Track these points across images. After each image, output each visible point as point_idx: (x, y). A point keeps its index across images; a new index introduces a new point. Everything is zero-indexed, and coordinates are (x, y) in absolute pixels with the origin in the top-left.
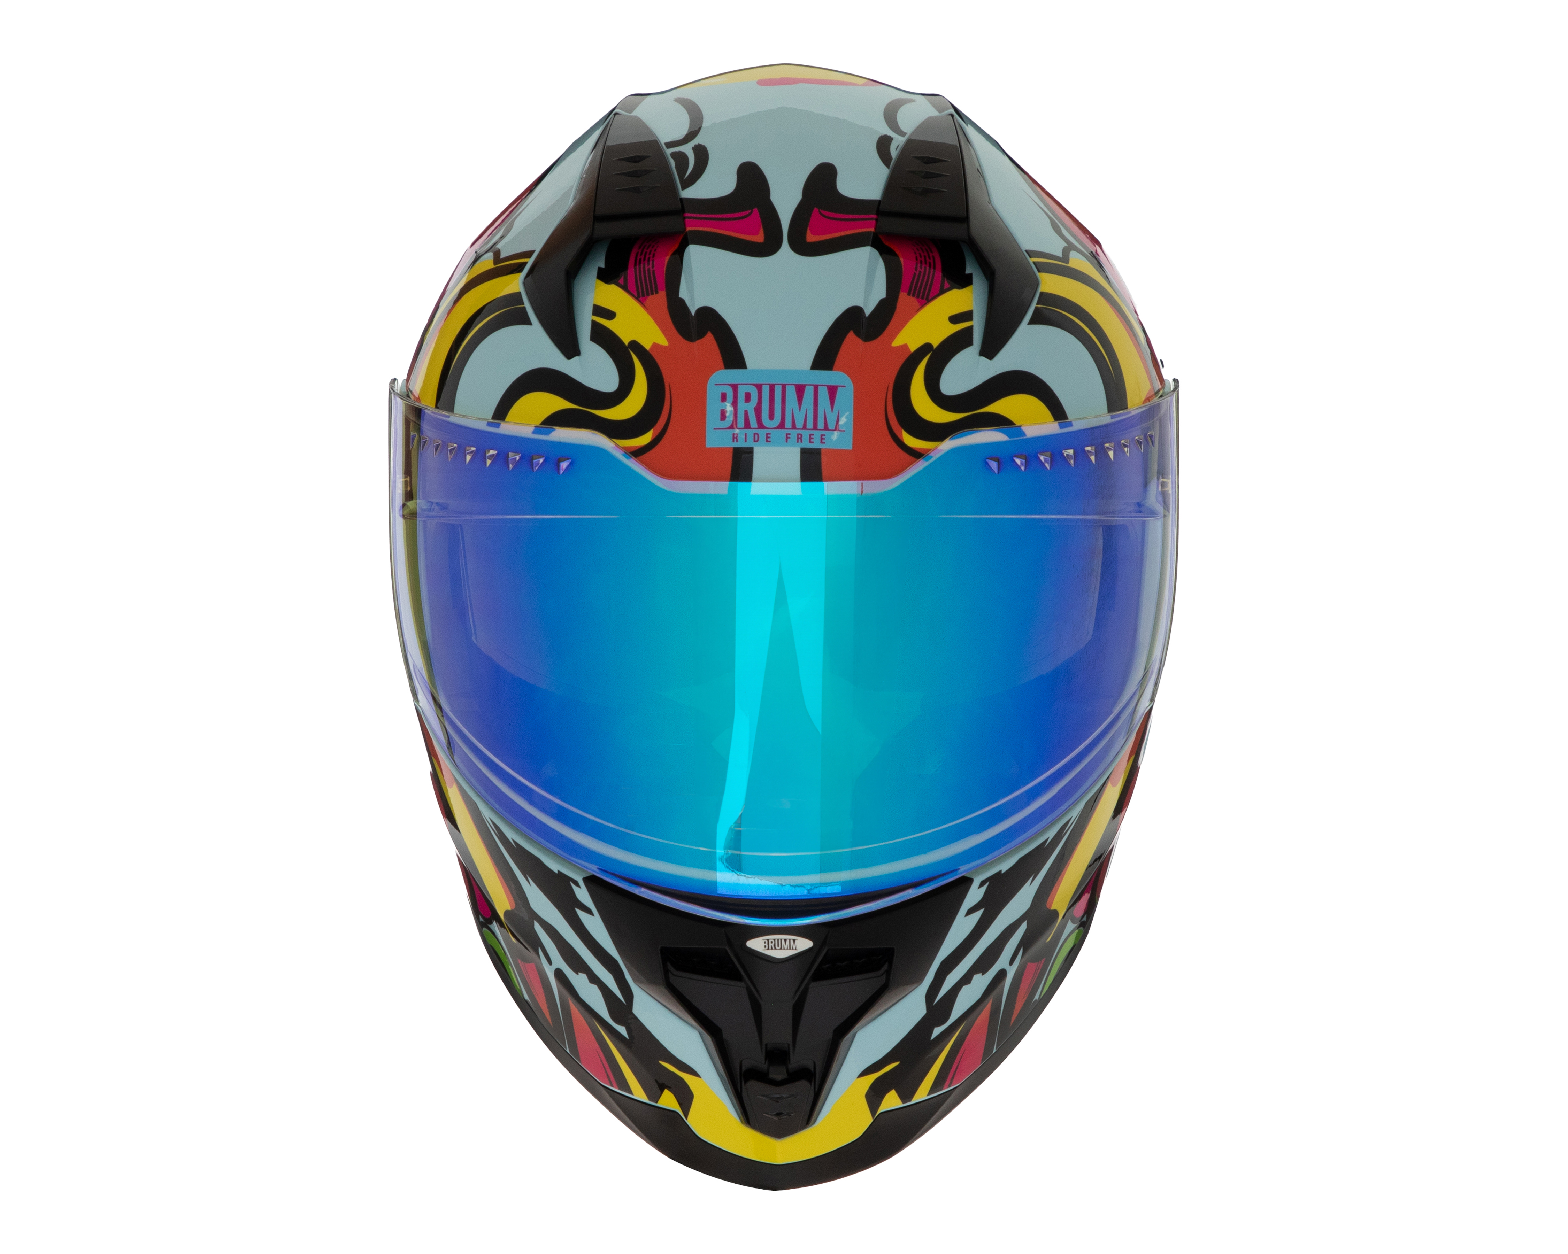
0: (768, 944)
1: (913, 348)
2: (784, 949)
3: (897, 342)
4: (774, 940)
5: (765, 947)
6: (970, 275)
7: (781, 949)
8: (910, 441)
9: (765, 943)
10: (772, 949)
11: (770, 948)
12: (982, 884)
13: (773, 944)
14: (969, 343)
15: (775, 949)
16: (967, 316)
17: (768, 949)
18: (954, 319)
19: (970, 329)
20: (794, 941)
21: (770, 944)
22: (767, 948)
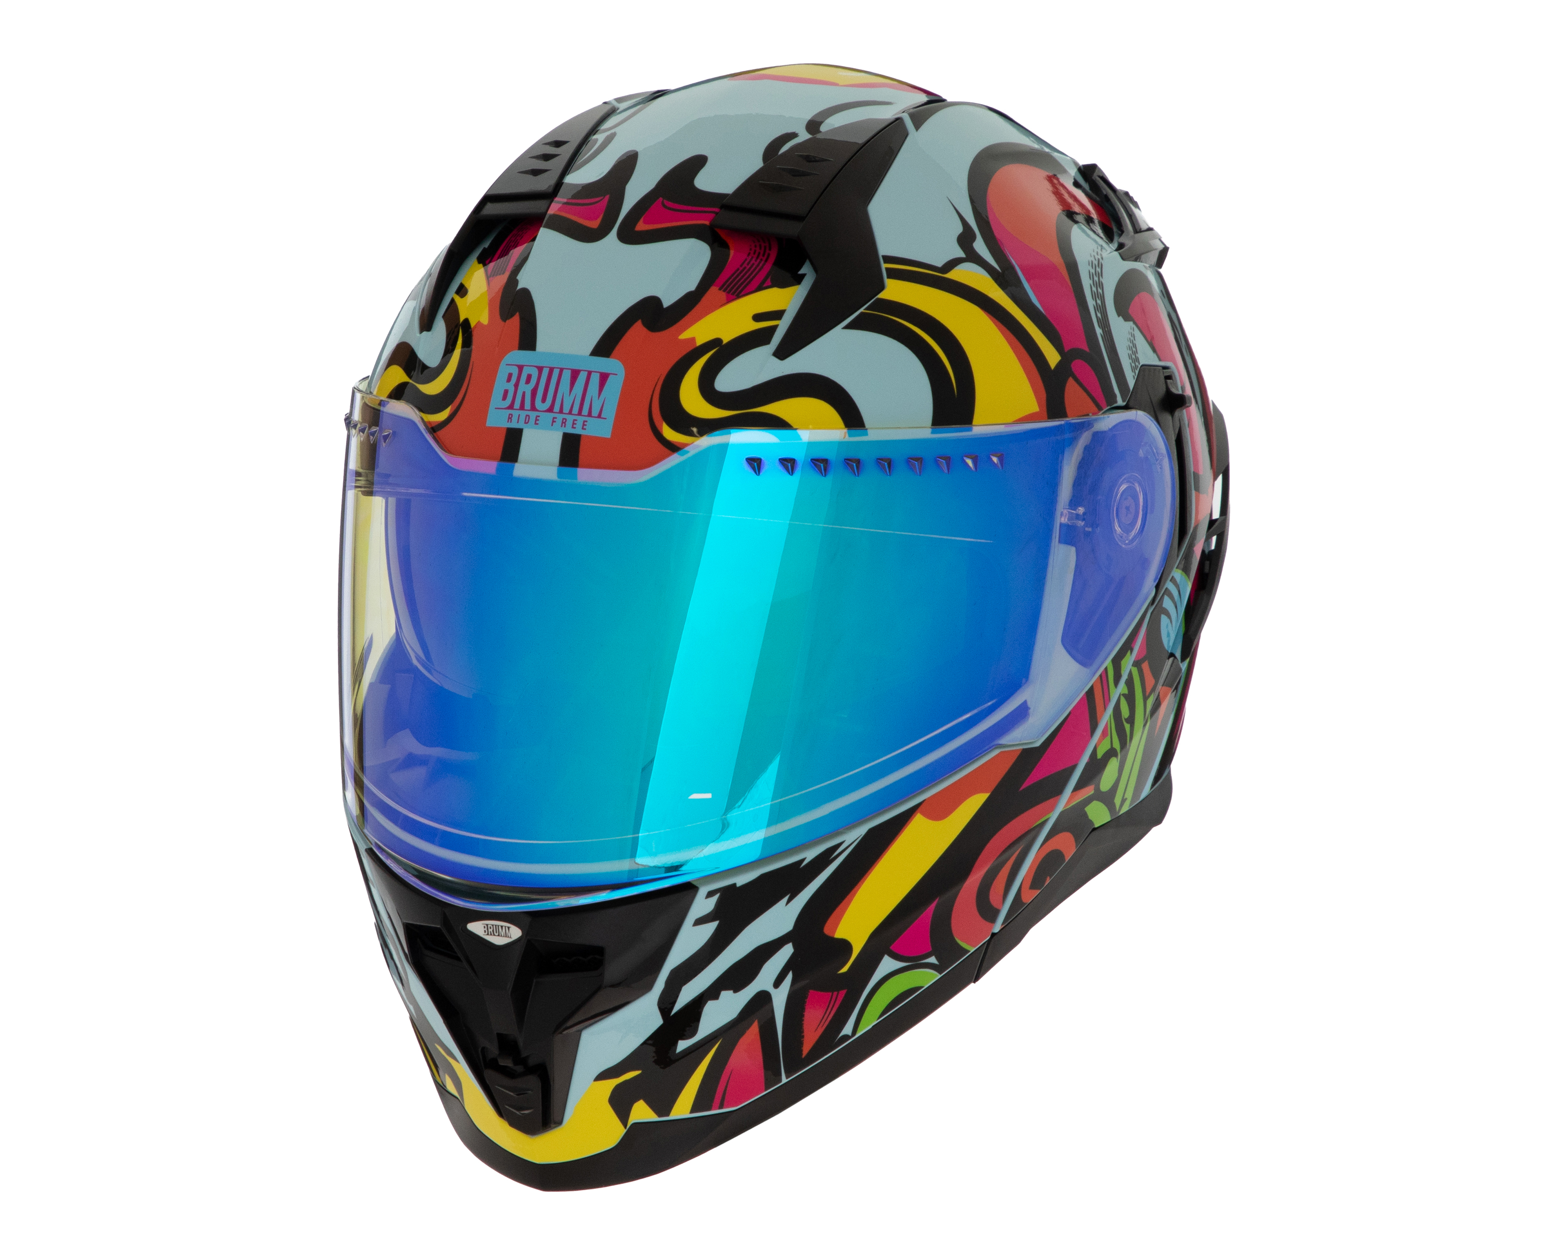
0: (488, 929)
1: (699, 342)
2: (501, 936)
3: (685, 335)
4: (493, 925)
5: (485, 931)
6: (803, 276)
7: (499, 935)
8: (669, 433)
9: (485, 927)
10: (491, 935)
11: (490, 934)
12: (710, 894)
13: (491, 930)
14: (767, 341)
15: (494, 935)
16: (778, 315)
17: (488, 934)
18: (757, 318)
19: (775, 327)
20: (509, 928)
21: (489, 930)
22: (486, 933)
